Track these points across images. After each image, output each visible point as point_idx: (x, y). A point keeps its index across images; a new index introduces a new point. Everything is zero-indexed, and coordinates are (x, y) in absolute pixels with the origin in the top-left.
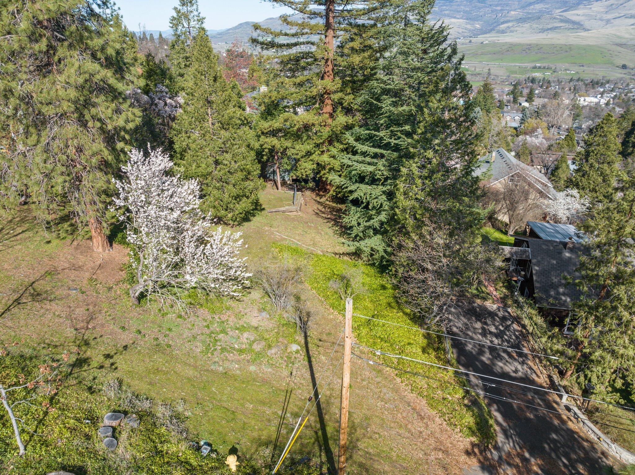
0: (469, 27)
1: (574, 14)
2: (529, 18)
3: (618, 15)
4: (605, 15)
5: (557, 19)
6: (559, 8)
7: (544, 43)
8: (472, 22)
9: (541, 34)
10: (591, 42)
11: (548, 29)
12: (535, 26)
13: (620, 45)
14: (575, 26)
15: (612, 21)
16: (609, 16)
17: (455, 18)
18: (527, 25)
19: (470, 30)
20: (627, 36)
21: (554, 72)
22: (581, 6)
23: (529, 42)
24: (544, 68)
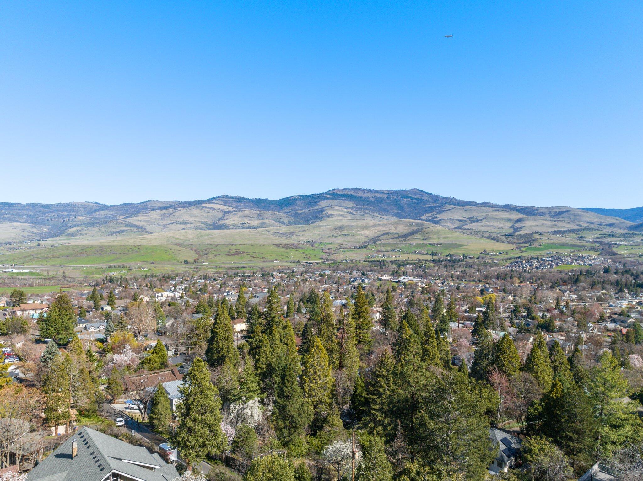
0: (35, 230)
1: (136, 220)
2: (96, 223)
3: (170, 222)
4: (161, 222)
5: (123, 224)
6: (123, 215)
7: (115, 244)
8: (38, 226)
9: (110, 237)
10: (156, 243)
11: (116, 232)
12: (103, 229)
13: (179, 245)
14: (140, 230)
15: (168, 226)
16: (165, 222)
17: (17, 221)
18: (96, 229)
19: (37, 234)
20: (182, 238)
21: (130, 270)
22: (141, 214)
23: (100, 244)
24: (119, 267)
